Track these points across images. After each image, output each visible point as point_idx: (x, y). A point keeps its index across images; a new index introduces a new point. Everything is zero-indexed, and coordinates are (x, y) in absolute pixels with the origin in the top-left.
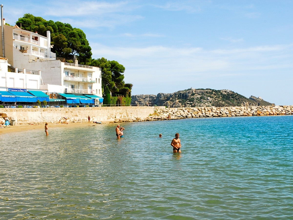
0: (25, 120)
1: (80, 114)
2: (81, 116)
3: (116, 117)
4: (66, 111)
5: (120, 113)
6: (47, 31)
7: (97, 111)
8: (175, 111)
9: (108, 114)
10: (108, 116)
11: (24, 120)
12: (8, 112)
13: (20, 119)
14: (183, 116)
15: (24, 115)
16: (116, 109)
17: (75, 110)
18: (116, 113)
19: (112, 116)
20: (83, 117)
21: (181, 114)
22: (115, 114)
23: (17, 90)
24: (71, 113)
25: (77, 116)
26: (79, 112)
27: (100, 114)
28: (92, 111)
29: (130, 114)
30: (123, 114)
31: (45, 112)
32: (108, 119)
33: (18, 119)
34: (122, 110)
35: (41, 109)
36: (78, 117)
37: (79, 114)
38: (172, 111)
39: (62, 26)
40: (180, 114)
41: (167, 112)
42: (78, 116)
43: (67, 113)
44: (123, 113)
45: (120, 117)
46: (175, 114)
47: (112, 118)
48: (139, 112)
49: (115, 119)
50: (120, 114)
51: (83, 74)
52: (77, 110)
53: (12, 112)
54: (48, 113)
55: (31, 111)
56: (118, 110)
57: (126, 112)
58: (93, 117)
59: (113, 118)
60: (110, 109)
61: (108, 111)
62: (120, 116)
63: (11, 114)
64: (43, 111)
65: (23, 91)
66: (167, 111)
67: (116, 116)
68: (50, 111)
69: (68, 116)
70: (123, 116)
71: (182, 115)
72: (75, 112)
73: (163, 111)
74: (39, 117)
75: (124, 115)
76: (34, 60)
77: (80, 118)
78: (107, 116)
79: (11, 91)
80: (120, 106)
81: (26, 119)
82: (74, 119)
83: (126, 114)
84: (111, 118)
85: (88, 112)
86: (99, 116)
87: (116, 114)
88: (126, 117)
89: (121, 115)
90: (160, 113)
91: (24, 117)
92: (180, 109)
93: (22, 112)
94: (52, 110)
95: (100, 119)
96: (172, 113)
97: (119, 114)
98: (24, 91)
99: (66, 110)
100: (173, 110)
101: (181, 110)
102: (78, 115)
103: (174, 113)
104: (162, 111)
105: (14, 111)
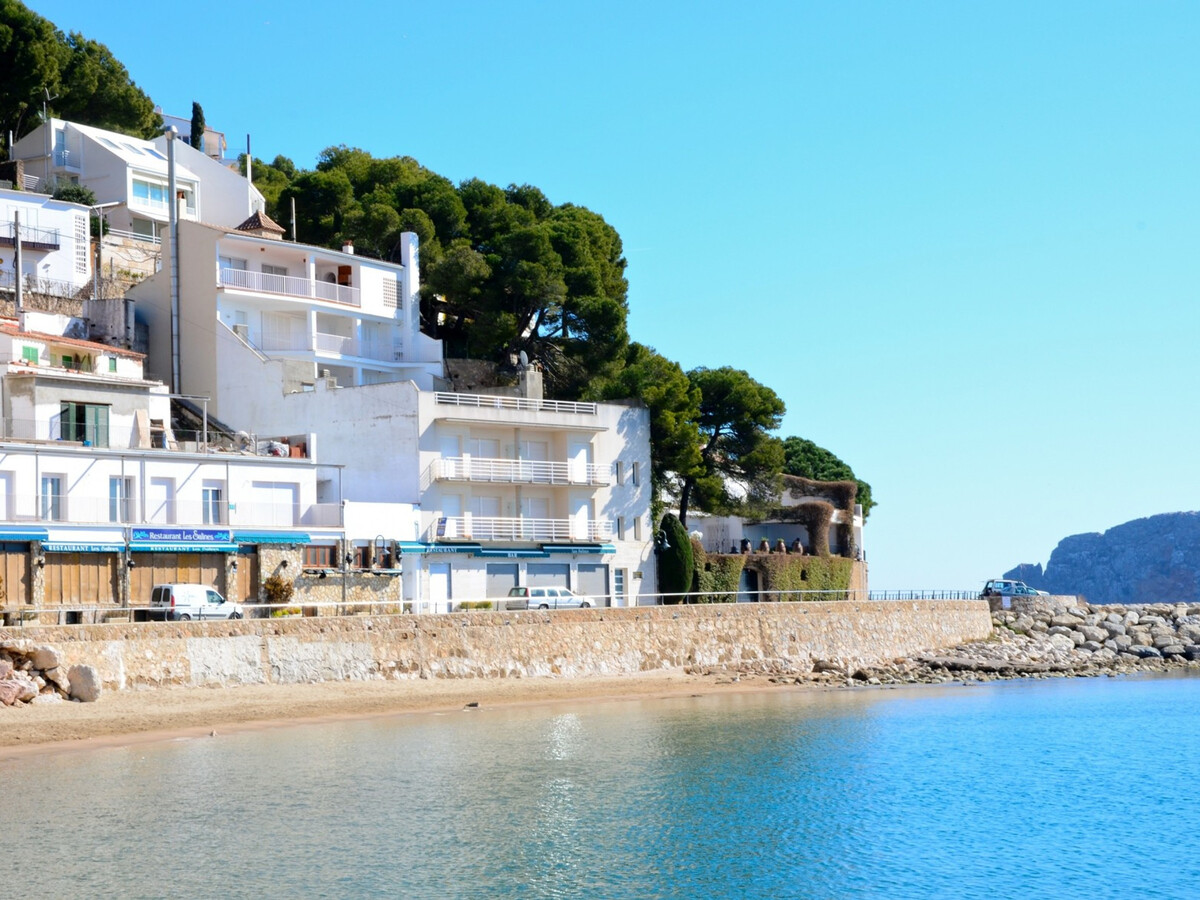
0: (172, 676)
1: (478, 644)
2: (483, 655)
3: (698, 657)
4: (404, 630)
5: (720, 638)
6: (402, 234)
7: (578, 629)
8: (1121, 623)
9: (647, 645)
10: (644, 653)
11: (163, 676)
12: (78, 642)
13: (143, 673)
14: (1166, 650)
15: (168, 655)
16: (696, 619)
17: (450, 625)
18: (698, 637)
19: (669, 651)
20: (497, 661)
21: (1160, 642)
22: (688, 642)
23: (179, 536)
24: (429, 643)
25: (462, 653)
26: (473, 637)
27: (598, 645)
28: (554, 628)
29: (787, 643)
30: (743, 639)
31: (282, 639)
32: (643, 667)
33: (133, 675)
34: (733, 623)
35: (263, 625)
36: (466, 661)
37: (475, 647)
38: (1107, 623)
39: (486, 202)
40: (1153, 637)
41: (1074, 628)
42: (466, 656)
43: (405, 644)
44: (740, 634)
45: (721, 659)
46: (1118, 638)
47: (672, 664)
48: (848, 629)
49: (689, 666)
50: (722, 645)
51: (546, 443)
52: (461, 624)
53: (101, 642)
54: (301, 640)
55: (206, 634)
56: (711, 622)
57: (758, 631)
58: (555, 657)
59: (679, 664)
60: (661, 618)
61: (646, 627)
62: (722, 652)
63: (96, 651)
64: (276, 633)
65: (211, 537)
66: (1074, 620)
67: (693, 651)
68: (315, 631)
69: (410, 654)
70: (737, 652)
71: (1160, 648)
72: (453, 634)
73: (1050, 625)
74: (252, 663)
75: (743, 649)
76: (311, 385)
77: (480, 664)
78: (638, 655)
79: (148, 538)
80: (767, 598)
81: (177, 671)
82: (445, 671)
83: (758, 640)
84: (666, 663)
85: (530, 632)
86: (590, 653)
87: (696, 641)
88: (761, 656)
89: (730, 646)
90: (1032, 632)
91: (164, 664)
92: (1160, 613)
93: (155, 643)
94: (327, 629)
95: (596, 666)
96: (1103, 634)
97: (715, 642)
98: (217, 536)
99: (403, 624)
100: (1115, 617)
101: (1160, 620)
102: (469, 647)
103: (1113, 634)
104: (1044, 625)
105: (115, 637)
